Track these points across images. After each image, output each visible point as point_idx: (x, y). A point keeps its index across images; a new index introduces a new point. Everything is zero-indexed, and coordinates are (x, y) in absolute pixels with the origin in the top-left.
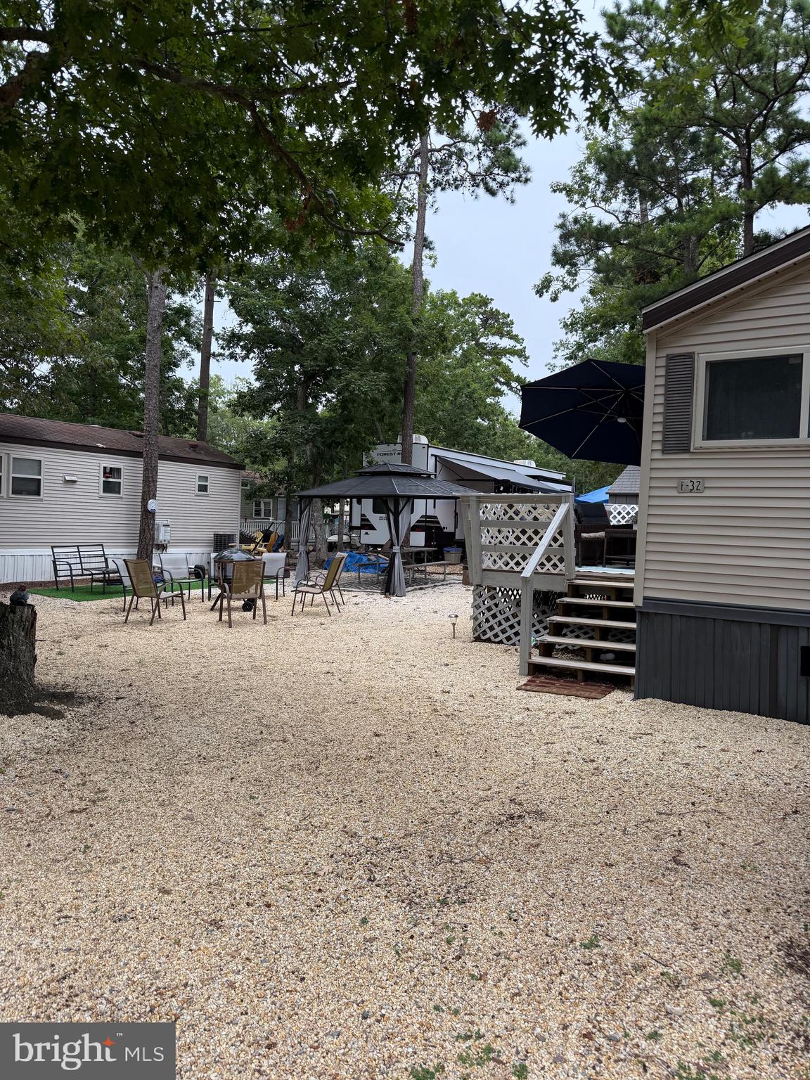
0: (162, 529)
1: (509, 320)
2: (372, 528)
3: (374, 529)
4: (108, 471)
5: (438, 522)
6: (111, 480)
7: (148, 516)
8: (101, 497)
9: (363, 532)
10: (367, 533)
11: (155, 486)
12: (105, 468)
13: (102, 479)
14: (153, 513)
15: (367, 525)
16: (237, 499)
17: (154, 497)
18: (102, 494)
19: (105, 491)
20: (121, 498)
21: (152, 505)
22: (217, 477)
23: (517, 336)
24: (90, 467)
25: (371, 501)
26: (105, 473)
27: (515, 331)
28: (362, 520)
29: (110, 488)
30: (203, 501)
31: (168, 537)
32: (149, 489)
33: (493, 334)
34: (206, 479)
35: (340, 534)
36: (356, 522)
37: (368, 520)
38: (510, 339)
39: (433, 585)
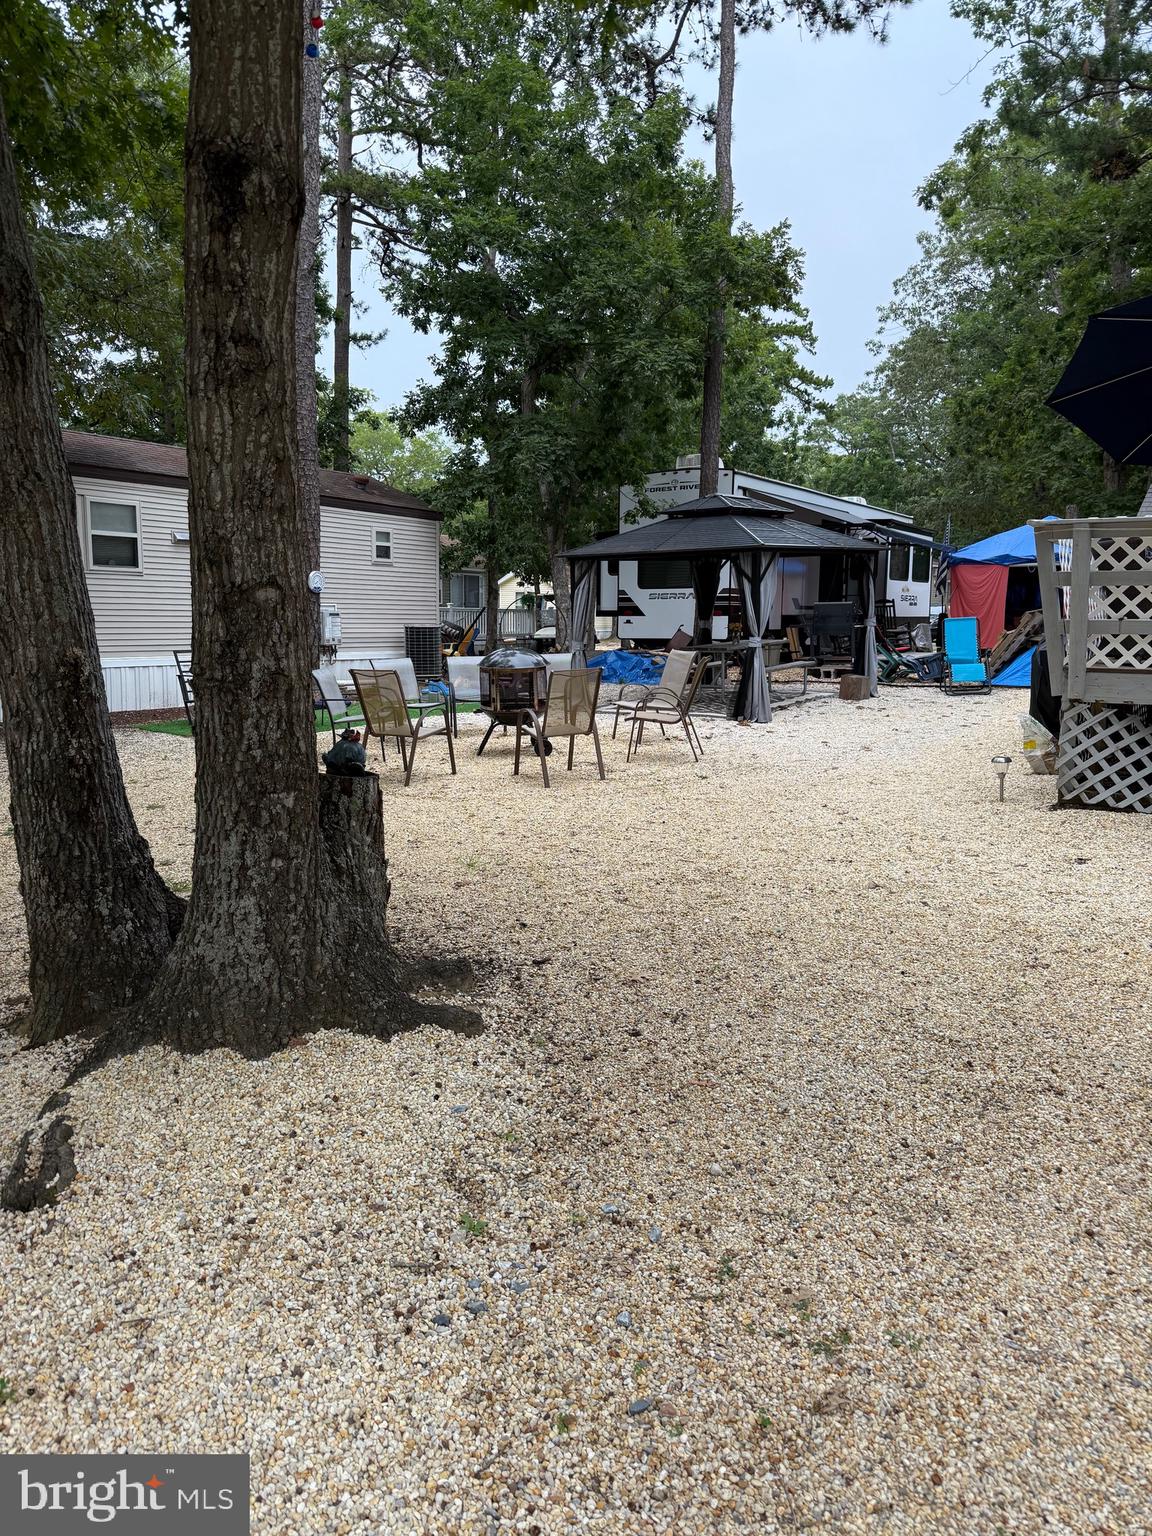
0: (328, 620)
2: (637, 612)
3: (640, 613)
7: (309, 600)
9: (622, 619)
10: (628, 622)
11: (318, 548)
14: (316, 595)
15: (628, 608)
16: (434, 570)
17: (317, 567)
21: (314, 580)
22: (404, 531)
23: (798, 305)
25: (635, 564)
28: (620, 600)
30: (384, 575)
31: (338, 634)
34: (386, 536)
36: (609, 604)
37: (629, 600)
38: (787, 309)
39: (794, 701)
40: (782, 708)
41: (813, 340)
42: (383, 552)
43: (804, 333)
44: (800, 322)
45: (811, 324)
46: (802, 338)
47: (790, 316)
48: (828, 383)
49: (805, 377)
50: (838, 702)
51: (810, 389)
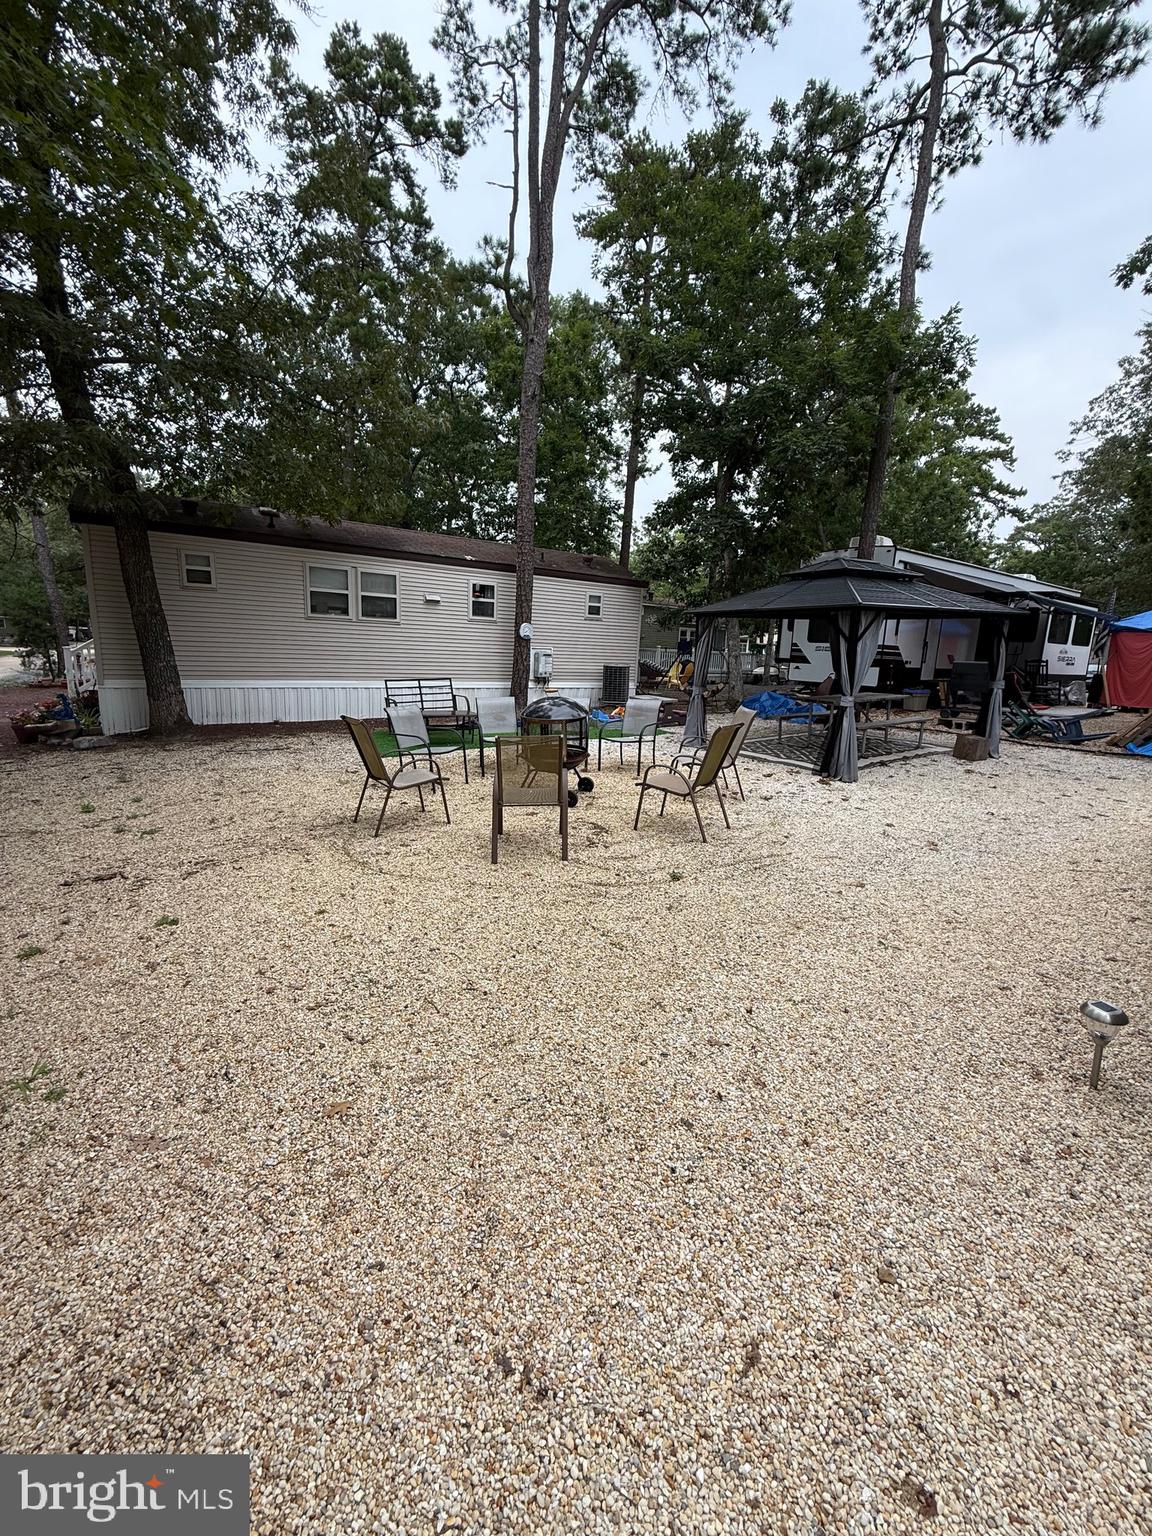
0: (541, 659)
1: (994, 415)
2: (805, 660)
3: (807, 662)
4: (478, 589)
5: (899, 655)
6: (482, 600)
7: (522, 644)
8: (471, 620)
9: (793, 665)
10: (797, 667)
11: (529, 606)
12: (474, 585)
13: (472, 599)
14: (527, 641)
15: (798, 658)
16: (637, 624)
17: (529, 620)
18: (471, 617)
19: (474, 614)
20: (495, 622)
21: (525, 630)
22: (612, 596)
23: (1003, 435)
24: (455, 585)
25: (807, 620)
26: (474, 591)
27: (1001, 428)
28: (792, 650)
29: (481, 609)
30: (594, 626)
31: (553, 669)
32: (523, 612)
33: (972, 435)
34: (601, 599)
35: (767, 667)
36: (785, 653)
37: (800, 651)
38: (993, 439)
39: (901, 755)
40: (882, 764)
41: (1013, 461)
42: (594, 611)
43: (1006, 456)
44: (1003, 447)
45: (1012, 448)
46: (1004, 459)
47: (996, 444)
48: (1022, 493)
49: (1002, 489)
50: (949, 761)
51: (1006, 498)
